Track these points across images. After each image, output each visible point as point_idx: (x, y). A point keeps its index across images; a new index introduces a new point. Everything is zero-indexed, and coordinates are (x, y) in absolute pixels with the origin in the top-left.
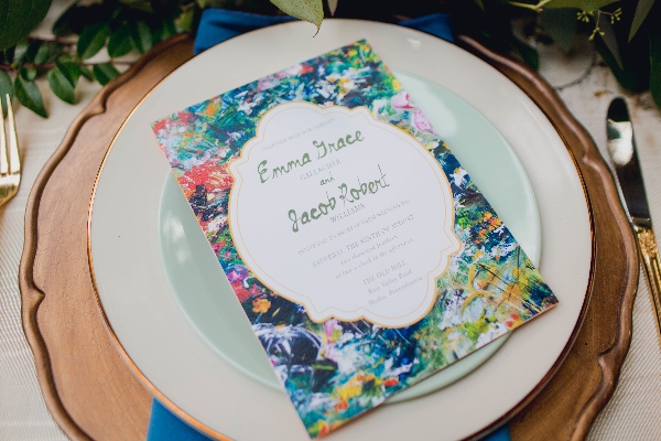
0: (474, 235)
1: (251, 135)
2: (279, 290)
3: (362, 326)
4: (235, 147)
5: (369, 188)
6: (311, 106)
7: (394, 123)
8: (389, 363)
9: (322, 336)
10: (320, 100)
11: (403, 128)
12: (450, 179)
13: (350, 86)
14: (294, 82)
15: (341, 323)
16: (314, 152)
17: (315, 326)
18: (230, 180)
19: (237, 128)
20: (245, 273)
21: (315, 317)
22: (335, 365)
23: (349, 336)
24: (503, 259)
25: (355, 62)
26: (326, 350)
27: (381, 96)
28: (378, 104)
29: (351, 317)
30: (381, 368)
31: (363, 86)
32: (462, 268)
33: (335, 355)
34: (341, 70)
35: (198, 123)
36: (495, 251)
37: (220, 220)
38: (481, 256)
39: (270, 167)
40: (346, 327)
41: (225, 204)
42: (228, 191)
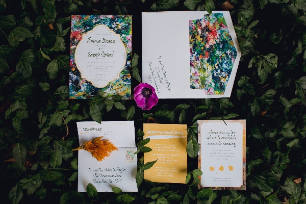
0: (123, 77)
1: (91, 29)
2: (78, 68)
3: (89, 83)
4: (87, 31)
5: (108, 55)
6: (108, 28)
7: (124, 42)
8: (90, 93)
9: (81, 82)
10: (111, 28)
11: (125, 45)
12: (127, 62)
13: (120, 27)
14: (108, 20)
15: (86, 81)
16: (102, 40)
17: (81, 79)
18: (81, 38)
19: (89, 26)
20: (74, 61)
21: (82, 77)
22: (81, 88)
23: (86, 84)
24: (126, 85)
25: (125, 21)
26: (80, 84)
27: (125, 34)
28: (123, 35)
29: (89, 81)
30: (88, 93)
31: (123, 29)
32: (116, 82)
33: (82, 86)
34: (121, 22)
35: (82, 20)
36: (125, 83)
37: (75, 47)
38: (122, 82)
39: (91, 39)
40: (87, 82)
41: (78, 43)
42: (80, 40)
